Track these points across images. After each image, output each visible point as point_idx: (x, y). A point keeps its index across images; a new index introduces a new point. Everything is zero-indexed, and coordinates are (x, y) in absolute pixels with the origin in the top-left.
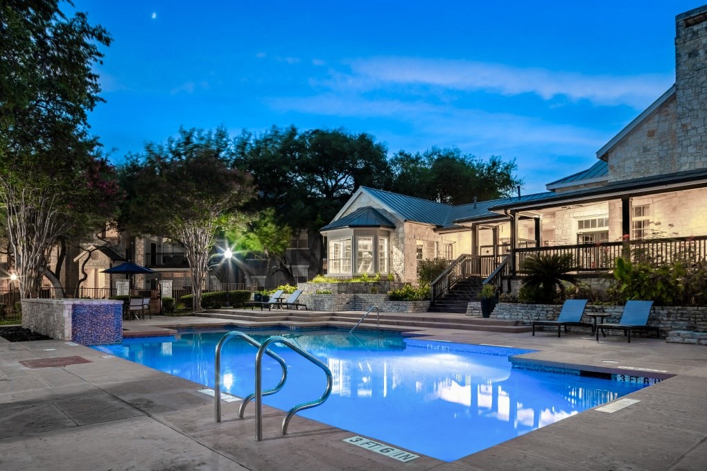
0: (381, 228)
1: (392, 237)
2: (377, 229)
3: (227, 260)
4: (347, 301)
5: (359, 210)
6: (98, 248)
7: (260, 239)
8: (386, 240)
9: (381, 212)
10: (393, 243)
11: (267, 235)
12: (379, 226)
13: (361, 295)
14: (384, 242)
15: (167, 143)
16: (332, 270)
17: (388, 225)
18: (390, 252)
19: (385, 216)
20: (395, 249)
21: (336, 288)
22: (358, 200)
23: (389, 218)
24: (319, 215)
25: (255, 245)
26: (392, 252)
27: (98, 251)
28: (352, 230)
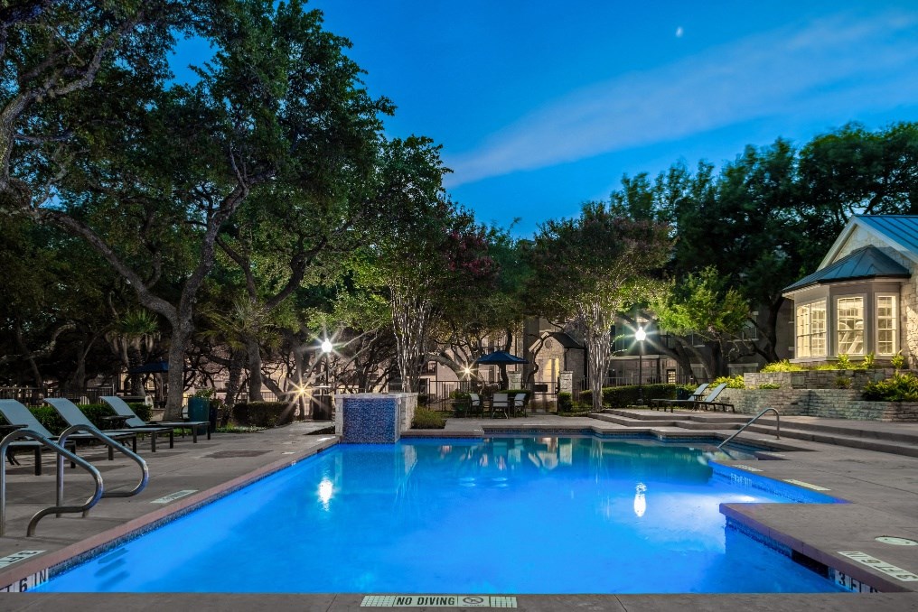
0: (877, 280)
1: (906, 291)
2: (871, 281)
3: (639, 343)
4: (793, 400)
5: (854, 253)
6: (552, 334)
7: (690, 312)
8: (894, 299)
9: (887, 253)
10: (905, 302)
11: (700, 304)
12: (872, 277)
13: (819, 391)
14: (888, 304)
15: (610, 199)
16: (803, 352)
17: (898, 272)
18: (902, 319)
19: (893, 258)
20: (910, 313)
21: (789, 381)
22: (853, 238)
23: (900, 261)
24: (802, 269)
25: (683, 321)
26: (905, 319)
27: (552, 338)
28: (827, 287)
